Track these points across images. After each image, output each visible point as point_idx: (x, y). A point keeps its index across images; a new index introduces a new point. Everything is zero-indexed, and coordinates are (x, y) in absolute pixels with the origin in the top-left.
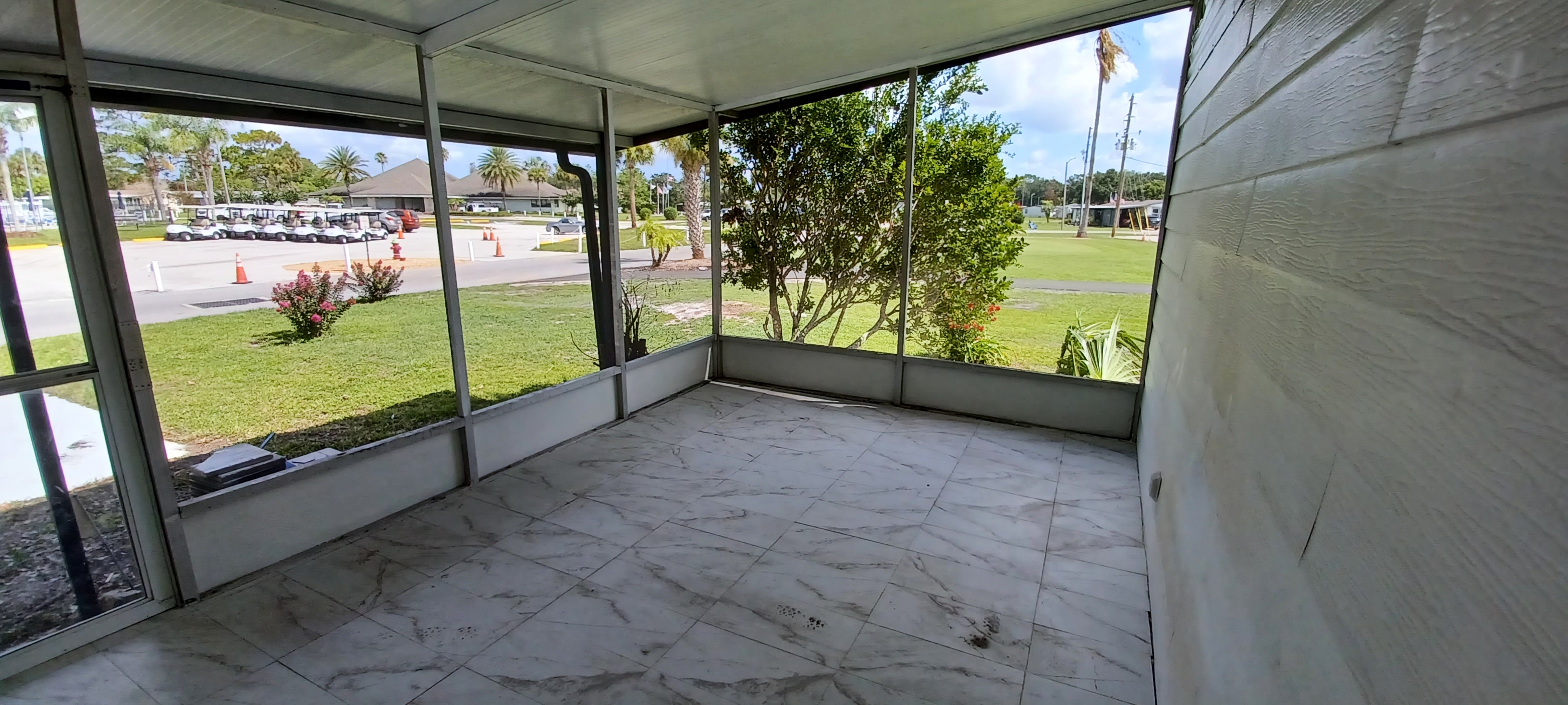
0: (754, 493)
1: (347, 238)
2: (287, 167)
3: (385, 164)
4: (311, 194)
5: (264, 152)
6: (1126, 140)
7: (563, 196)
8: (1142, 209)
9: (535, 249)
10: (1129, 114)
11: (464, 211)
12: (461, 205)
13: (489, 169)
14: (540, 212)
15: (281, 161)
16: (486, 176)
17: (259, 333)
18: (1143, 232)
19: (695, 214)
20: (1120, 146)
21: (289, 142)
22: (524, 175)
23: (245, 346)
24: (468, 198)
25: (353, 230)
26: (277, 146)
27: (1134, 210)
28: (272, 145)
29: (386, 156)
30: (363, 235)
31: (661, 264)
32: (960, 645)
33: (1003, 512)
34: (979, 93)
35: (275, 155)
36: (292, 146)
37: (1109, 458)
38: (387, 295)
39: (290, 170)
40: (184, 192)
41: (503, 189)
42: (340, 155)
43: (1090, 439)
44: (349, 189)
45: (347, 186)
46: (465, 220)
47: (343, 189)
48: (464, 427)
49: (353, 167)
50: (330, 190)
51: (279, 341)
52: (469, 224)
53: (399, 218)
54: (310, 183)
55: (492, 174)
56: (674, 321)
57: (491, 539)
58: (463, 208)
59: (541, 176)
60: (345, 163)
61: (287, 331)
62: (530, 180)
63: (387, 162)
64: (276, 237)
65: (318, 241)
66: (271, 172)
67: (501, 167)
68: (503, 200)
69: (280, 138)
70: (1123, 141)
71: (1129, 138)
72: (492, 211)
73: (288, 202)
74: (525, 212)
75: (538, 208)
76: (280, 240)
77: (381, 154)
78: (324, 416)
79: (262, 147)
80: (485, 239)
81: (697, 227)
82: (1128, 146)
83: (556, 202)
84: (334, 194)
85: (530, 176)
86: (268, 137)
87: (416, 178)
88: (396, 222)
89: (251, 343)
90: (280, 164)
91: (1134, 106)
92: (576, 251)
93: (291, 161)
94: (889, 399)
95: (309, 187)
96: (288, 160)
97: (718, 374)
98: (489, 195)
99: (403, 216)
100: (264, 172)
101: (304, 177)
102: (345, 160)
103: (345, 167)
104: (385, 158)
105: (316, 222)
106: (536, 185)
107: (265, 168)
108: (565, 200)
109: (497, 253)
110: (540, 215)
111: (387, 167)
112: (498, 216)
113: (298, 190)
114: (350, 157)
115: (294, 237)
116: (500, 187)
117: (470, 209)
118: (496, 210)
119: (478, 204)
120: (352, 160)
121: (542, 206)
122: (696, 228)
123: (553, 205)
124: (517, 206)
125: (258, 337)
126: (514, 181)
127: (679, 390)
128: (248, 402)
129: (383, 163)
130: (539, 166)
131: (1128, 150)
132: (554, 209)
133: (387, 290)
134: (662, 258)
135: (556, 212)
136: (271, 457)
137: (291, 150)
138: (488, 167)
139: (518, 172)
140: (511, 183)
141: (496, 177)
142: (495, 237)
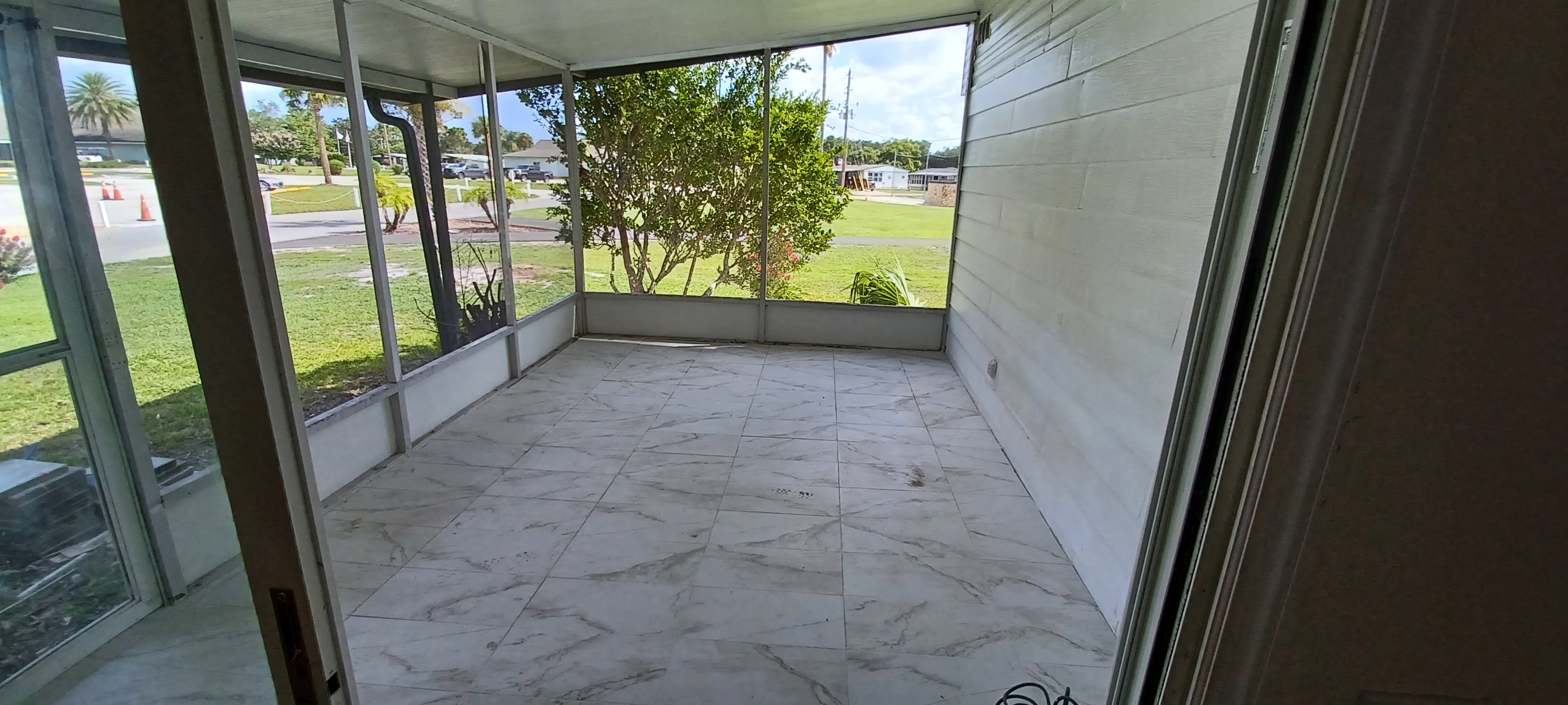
0: (690, 421)
6: (847, 111)
8: (862, 171)
10: (848, 88)
13: (81, 103)
16: (74, 114)
18: (864, 192)
20: (842, 115)
27: (856, 173)
31: (398, 226)
32: (907, 488)
33: (885, 407)
34: (803, 71)
37: (932, 364)
38: (15, 276)
41: (106, 130)
43: (914, 353)
46: (88, 173)
48: (397, 393)
52: (92, 178)
55: (86, 110)
57: (476, 491)
67: (101, 101)
68: (109, 145)
70: (844, 111)
71: (849, 109)
72: (96, 161)
78: (43, 428)
80: (107, 198)
82: (849, 116)
91: (851, 80)
94: (753, 338)
97: (583, 332)
98: (82, 138)
109: (142, 217)
112: (104, 167)
116: (100, 127)
118: (99, 159)
126: (123, 120)
127: (555, 348)
131: (849, 120)
133: (14, 270)
134: (399, 220)
136: (64, 469)
139: (130, 109)
140: (118, 121)
141: (92, 113)
142: (123, 194)
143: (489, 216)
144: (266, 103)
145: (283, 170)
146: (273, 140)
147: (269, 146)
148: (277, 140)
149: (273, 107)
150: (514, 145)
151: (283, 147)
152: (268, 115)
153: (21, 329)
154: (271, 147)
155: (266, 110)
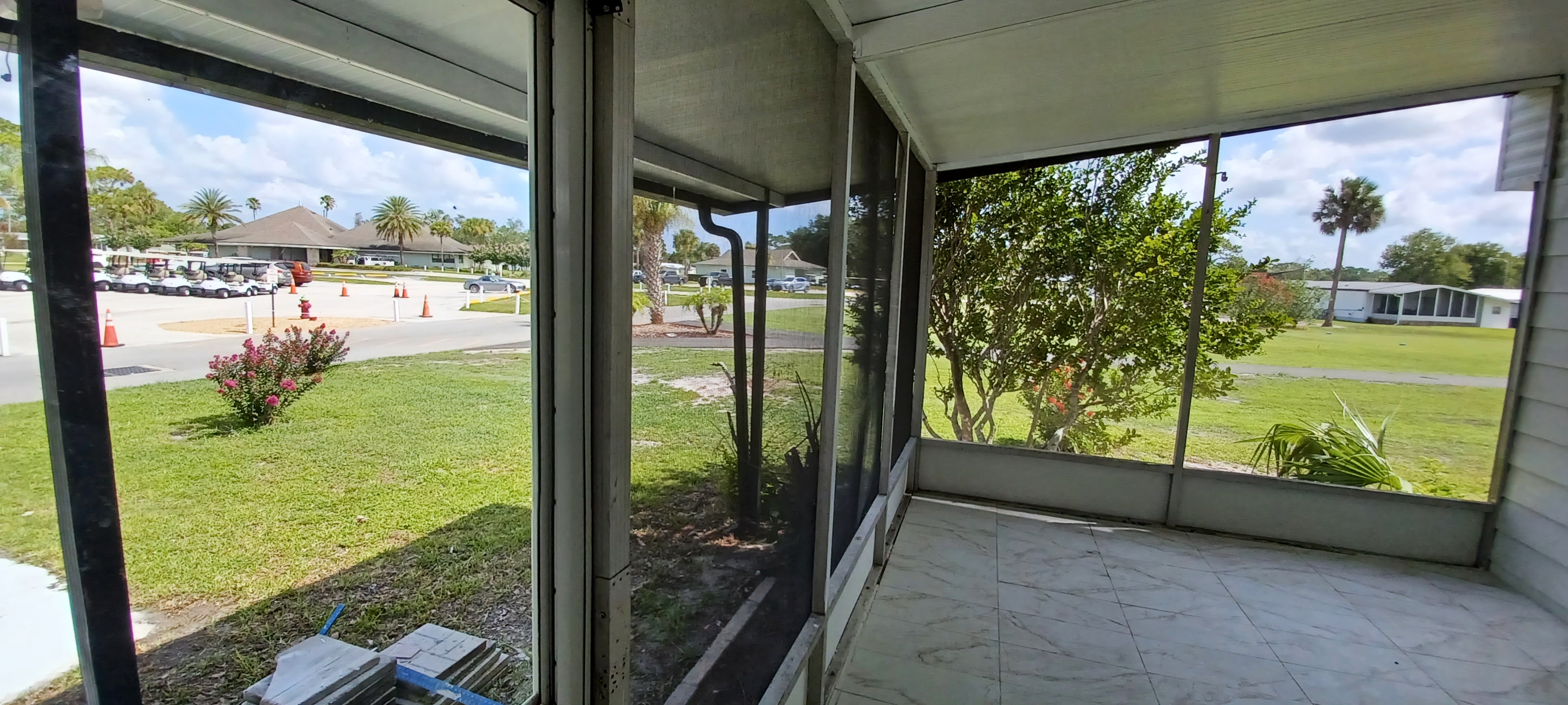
1: (229, 292)
2: (139, 209)
3: (258, 210)
4: (163, 239)
5: (110, 191)
7: (470, 252)
9: (463, 309)
11: (354, 264)
12: (352, 257)
13: (385, 221)
14: (443, 267)
15: (132, 201)
16: (380, 229)
17: (178, 419)
19: (655, 277)
21: (143, 182)
22: (427, 229)
23: (165, 439)
24: (359, 250)
25: (237, 283)
26: (128, 185)
28: (122, 184)
29: (260, 202)
30: (249, 289)
35: (125, 195)
36: (146, 186)
38: (329, 365)
39: (142, 213)
40: (7, 233)
41: (401, 242)
42: (207, 197)
44: (215, 237)
45: (213, 232)
46: (358, 274)
47: (208, 235)
48: (824, 631)
49: (222, 212)
50: (190, 236)
51: (212, 431)
52: (364, 278)
53: (288, 270)
54: (163, 227)
55: (389, 226)
56: (700, 399)
58: (353, 261)
59: (445, 229)
60: (212, 207)
61: (217, 416)
62: (433, 234)
63: (260, 208)
64: (137, 289)
65: (191, 295)
66: (118, 214)
67: (400, 219)
68: (400, 254)
69: (132, 177)
72: (386, 265)
73: (135, 247)
74: (425, 267)
75: (441, 264)
76: (142, 292)
77: (254, 199)
79: (109, 185)
80: (396, 296)
81: (656, 290)
83: (461, 257)
84: (196, 241)
85: (433, 229)
86: (118, 175)
87: (300, 227)
88: (285, 274)
89: (171, 434)
90: (130, 205)
92: (512, 312)
93: (144, 203)
95: (162, 232)
96: (140, 201)
98: (383, 247)
99: (294, 268)
100: (108, 214)
101: (155, 221)
102: (213, 203)
103: (212, 212)
104: (259, 204)
105: (187, 272)
106: (439, 239)
107: (111, 209)
108: (472, 256)
109: (423, 313)
110: (443, 270)
111: (260, 214)
112: (396, 270)
113: (151, 235)
114: (219, 201)
115: (161, 289)
116: (397, 239)
117: (361, 262)
118: (392, 264)
119: (371, 257)
120: (222, 204)
121: (445, 261)
122: (655, 292)
123: (457, 260)
124: (415, 261)
125: (179, 426)
126: (414, 234)
128: (216, 532)
129: (255, 209)
130: (440, 220)
132: (458, 265)
133: (327, 361)
135: (461, 268)
136: (375, 661)
137: (145, 190)
138: (384, 219)
139: (420, 225)
140: (411, 236)
141: (393, 228)
142: (409, 294)
143: (703, 320)
144: (514, 221)
145: (522, 275)
146: (518, 250)
147: (515, 255)
148: (522, 250)
149: (519, 224)
150: (704, 255)
151: (525, 256)
152: (515, 230)
153: (329, 423)
154: (516, 256)
155: (514, 226)
